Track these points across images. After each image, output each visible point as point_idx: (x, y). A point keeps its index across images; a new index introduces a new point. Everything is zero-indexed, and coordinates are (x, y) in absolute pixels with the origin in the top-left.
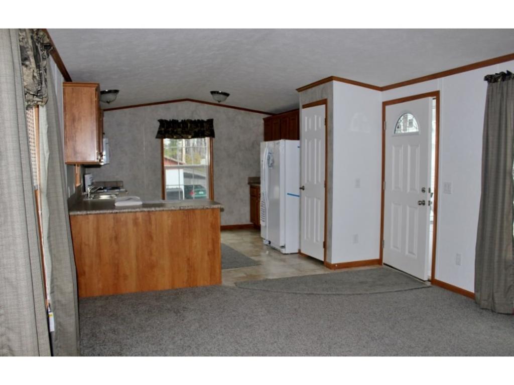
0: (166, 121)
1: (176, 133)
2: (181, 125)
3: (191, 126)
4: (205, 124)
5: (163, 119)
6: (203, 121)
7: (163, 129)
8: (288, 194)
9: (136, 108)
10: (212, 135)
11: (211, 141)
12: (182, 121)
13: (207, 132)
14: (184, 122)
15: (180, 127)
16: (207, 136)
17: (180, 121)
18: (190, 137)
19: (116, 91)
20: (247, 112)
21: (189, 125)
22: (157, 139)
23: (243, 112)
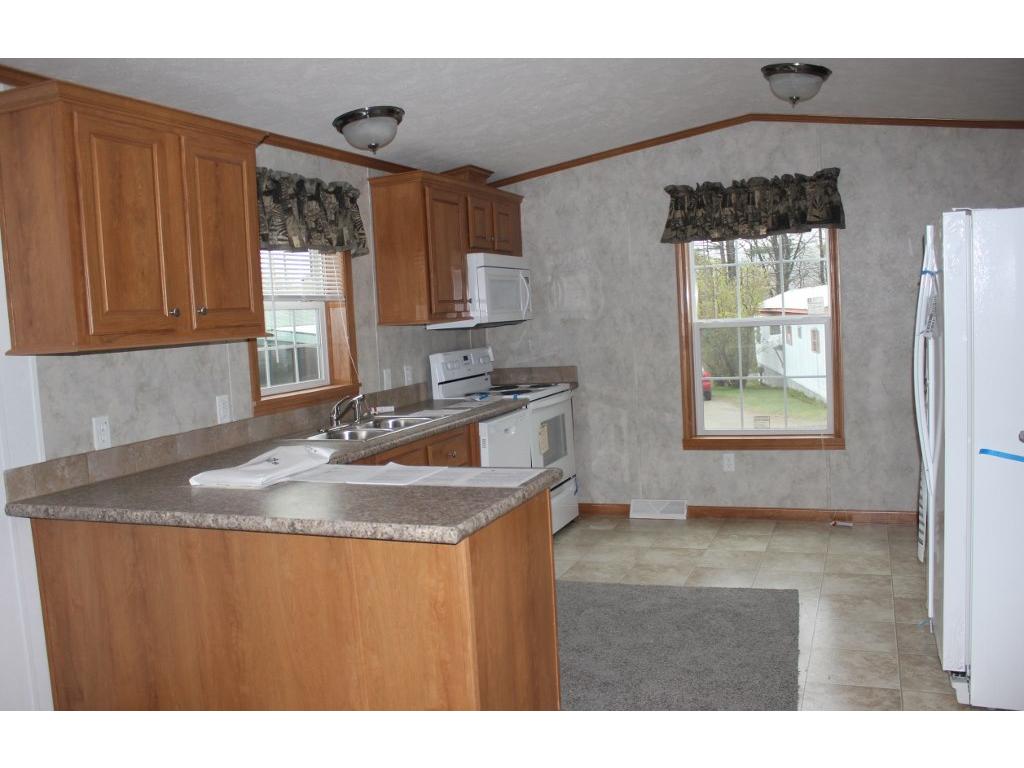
0: (687, 189)
1: (719, 224)
2: (733, 196)
3: (763, 200)
4: (808, 188)
5: (680, 182)
6: (801, 179)
7: (679, 214)
8: (983, 451)
9: (605, 161)
10: (833, 217)
11: (833, 238)
12: (735, 182)
13: (816, 212)
14: (740, 187)
15: (731, 205)
16: (819, 224)
17: (727, 184)
18: (763, 231)
19: (393, 113)
20: (964, 130)
21: (757, 194)
22: (667, 245)
23: (946, 131)
